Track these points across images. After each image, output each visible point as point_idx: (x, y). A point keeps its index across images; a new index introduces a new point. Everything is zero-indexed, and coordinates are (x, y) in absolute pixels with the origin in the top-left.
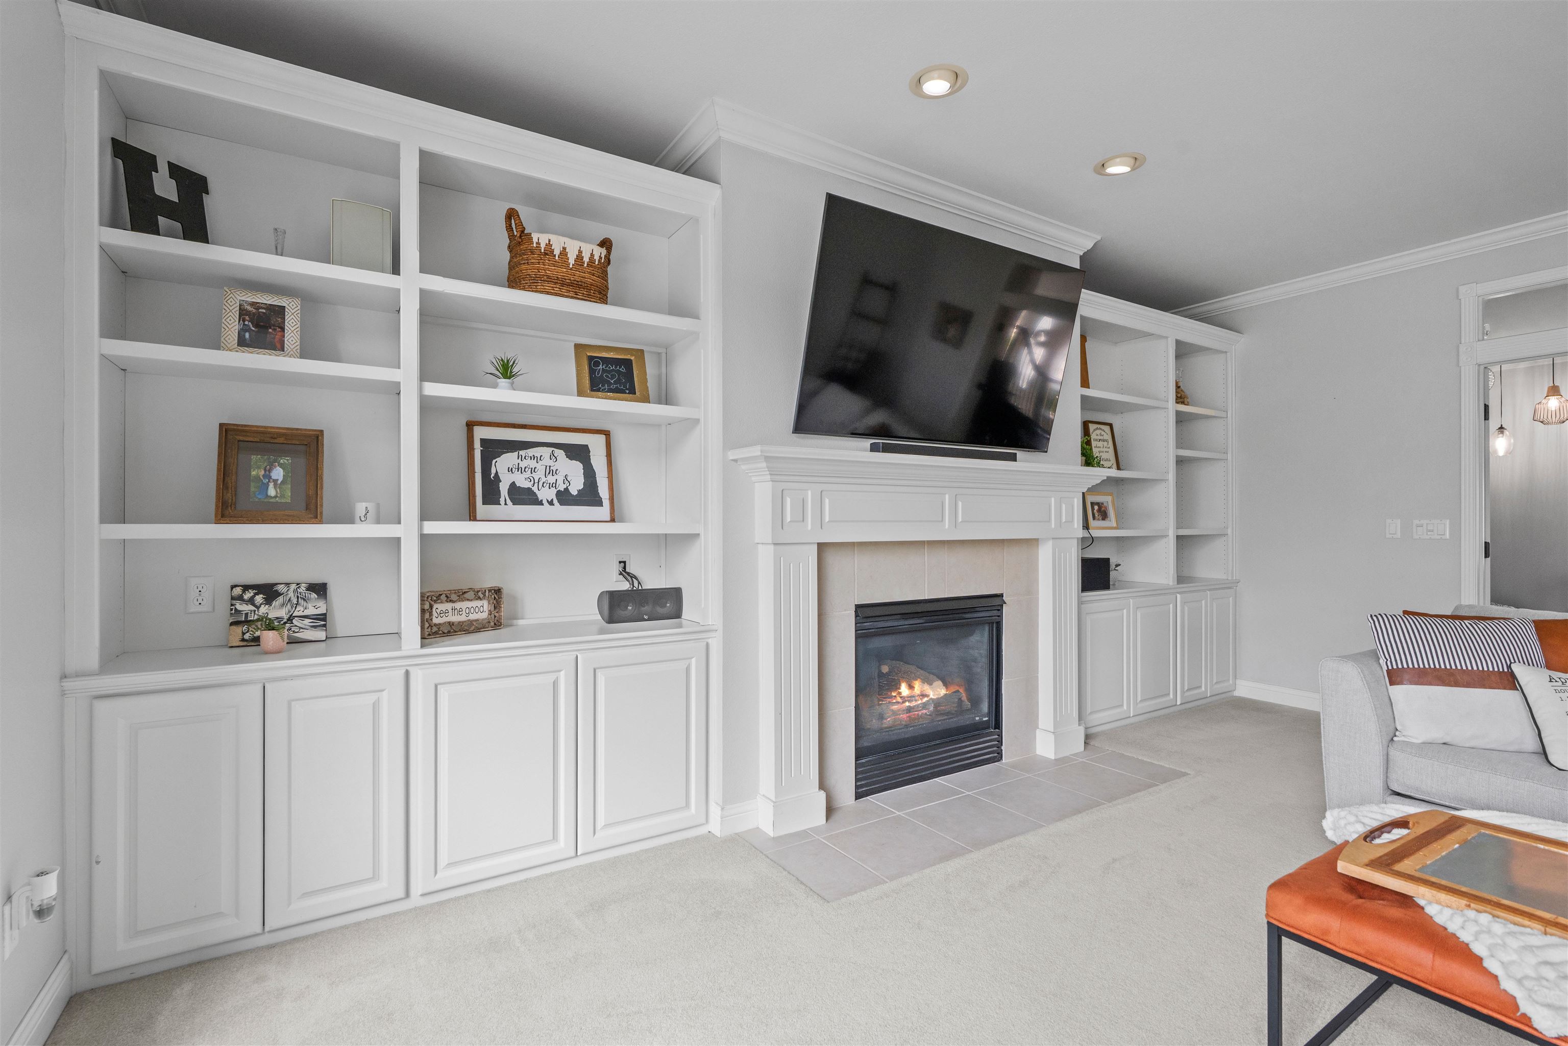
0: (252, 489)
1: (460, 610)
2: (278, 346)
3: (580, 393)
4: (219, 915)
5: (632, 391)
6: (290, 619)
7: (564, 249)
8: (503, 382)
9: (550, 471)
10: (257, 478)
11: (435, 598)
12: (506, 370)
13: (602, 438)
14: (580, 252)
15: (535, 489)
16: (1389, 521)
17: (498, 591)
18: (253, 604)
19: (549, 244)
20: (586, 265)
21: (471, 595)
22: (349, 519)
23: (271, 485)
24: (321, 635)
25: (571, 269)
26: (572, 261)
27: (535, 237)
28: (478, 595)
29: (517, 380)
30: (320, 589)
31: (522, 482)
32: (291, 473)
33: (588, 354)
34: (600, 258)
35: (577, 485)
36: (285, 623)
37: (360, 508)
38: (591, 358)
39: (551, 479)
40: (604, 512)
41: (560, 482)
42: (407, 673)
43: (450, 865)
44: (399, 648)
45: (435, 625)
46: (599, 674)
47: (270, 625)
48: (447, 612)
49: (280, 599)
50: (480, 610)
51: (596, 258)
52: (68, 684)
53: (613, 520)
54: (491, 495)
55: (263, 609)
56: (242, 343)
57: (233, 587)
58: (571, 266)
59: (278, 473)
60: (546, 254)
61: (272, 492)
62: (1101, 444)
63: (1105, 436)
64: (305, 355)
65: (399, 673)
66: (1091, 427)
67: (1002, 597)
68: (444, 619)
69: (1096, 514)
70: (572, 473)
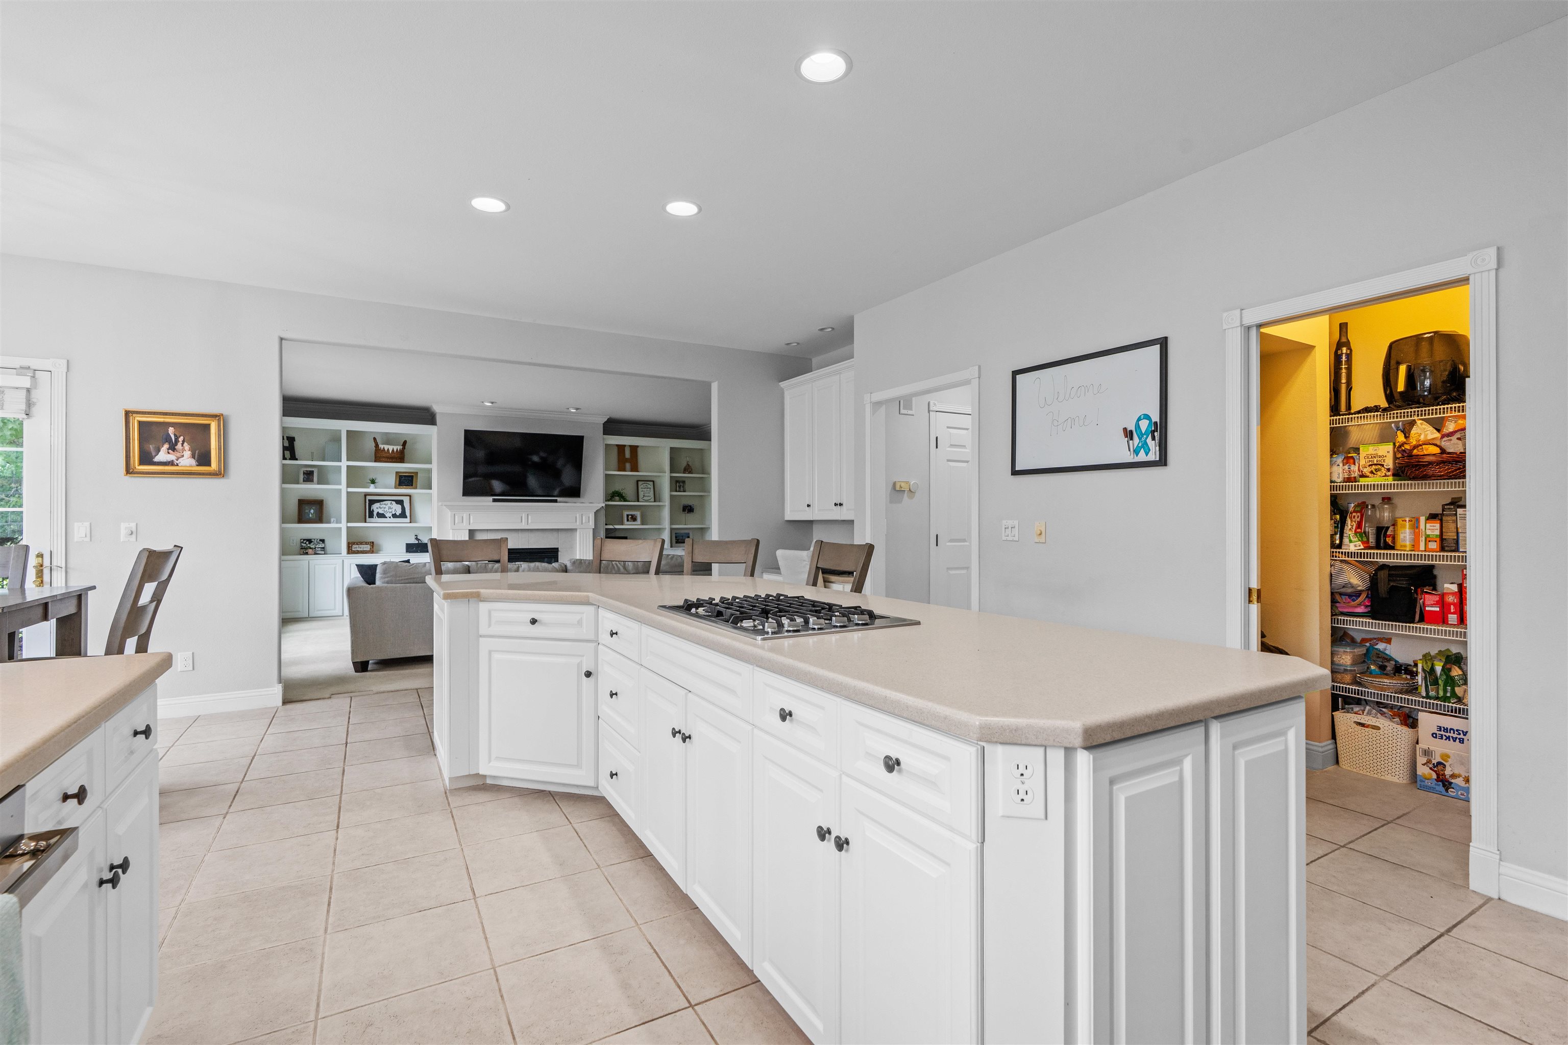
0: (306, 515)
1: (361, 547)
2: (311, 481)
3: (396, 488)
4: (299, 611)
5: (412, 485)
6: (315, 548)
8: (372, 485)
9: (390, 508)
10: (307, 512)
11: (353, 544)
12: (373, 482)
13: (409, 497)
14: (393, 449)
15: (385, 514)
17: (373, 543)
18: (306, 544)
19: (384, 448)
21: (364, 543)
22: (329, 522)
23: (311, 514)
24: (323, 552)
26: (390, 452)
27: (380, 446)
28: (366, 543)
29: (376, 484)
30: (323, 541)
31: (381, 511)
32: (316, 511)
35: (399, 512)
37: (332, 520)
38: (400, 476)
40: (408, 520)
41: (393, 511)
42: (343, 561)
44: (341, 555)
45: (353, 550)
47: (311, 548)
48: (357, 547)
49: (313, 543)
50: (367, 547)
51: (399, 450)
53: (410, 522)
54: (371, 516)
55: (308, 545)
56: (304, 481)
57: (301, 539)
59: (312, 511)
61: (311, 516)
62: (646, 490)
63: (649, 486)
64: (318, 483)
65: (341, 561)
66: (640, 483)
67: (558, 548)
68: (356, 549)
69: (630, 520)
70: (398, 509)
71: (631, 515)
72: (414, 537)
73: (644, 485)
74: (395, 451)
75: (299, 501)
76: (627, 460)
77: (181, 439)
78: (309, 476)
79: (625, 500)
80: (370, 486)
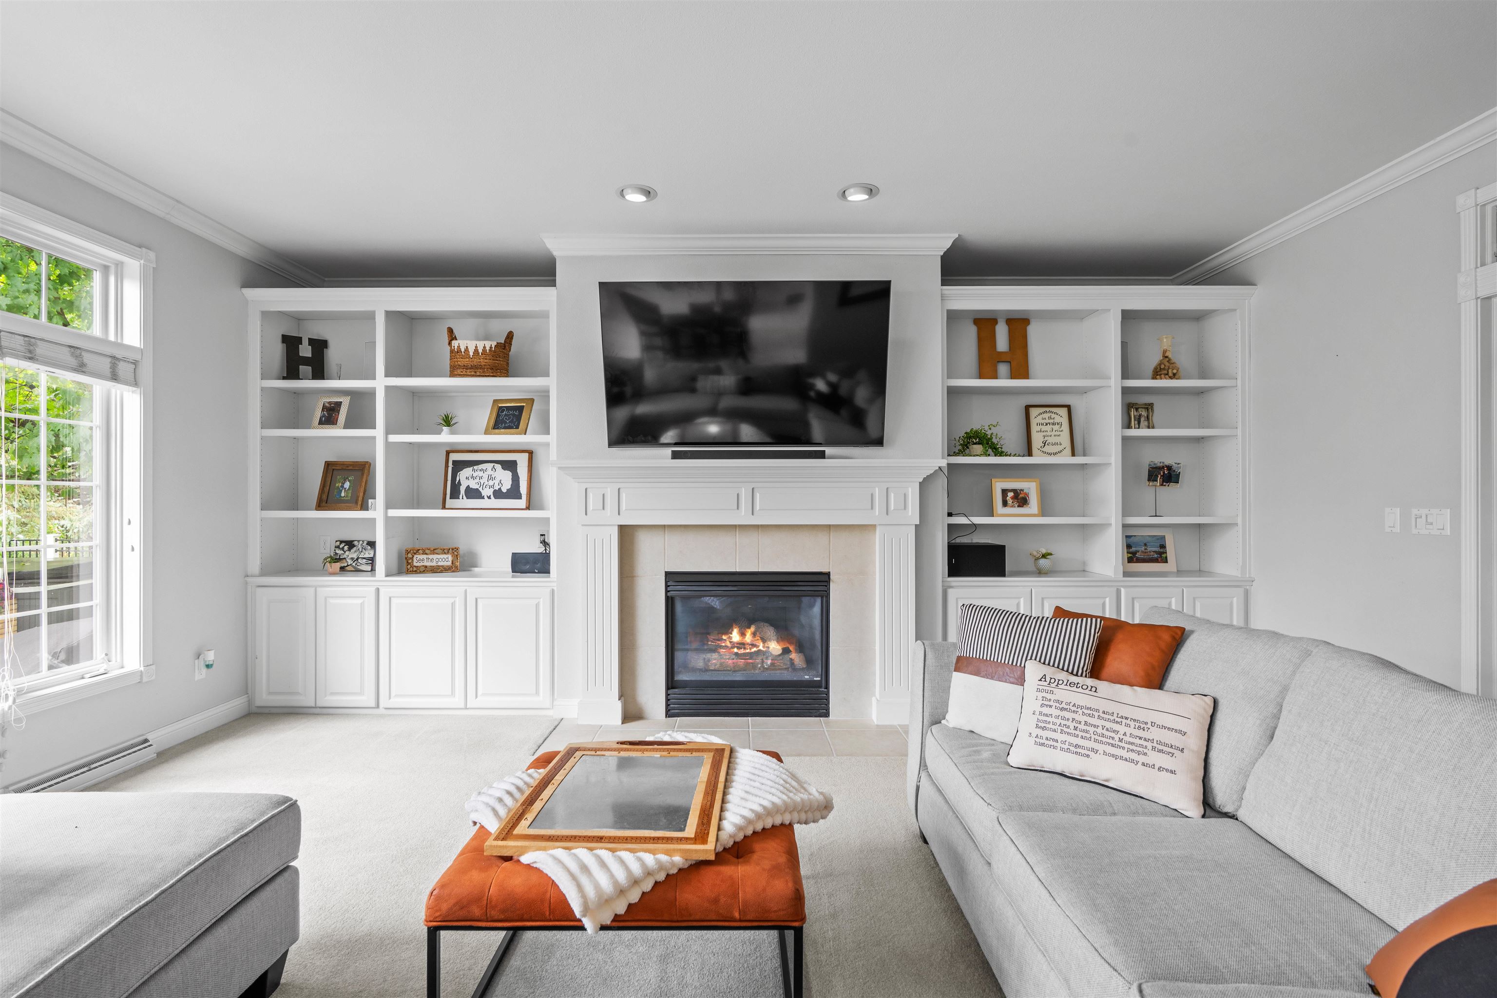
0: (335, 493)
1: (432, 559)
2: (335, 424)
4: (298, 693)
5: (518, 427)
6: (357, 559)
7: (467, 347)
8: (446, 429)
9: (490, 478)
10: (338, 487)
11: (415, 552)
12: (448, 421)
13: (526, 455)
14: (476, 347)
15: (481, 489)
16: (1387, 510)
17: (456, 550)
18: (343, 551)
20: (480, 354)
21: (439, 551)
22: (367, 508)
23: (343, 490)
24: (369, 568)
25: (471, 359)
26: (471, 354)
27: (453, 343)
28: (445, 551)
29: (455, 426)
30: (372, 544)
31: (473, 485)
33: (500, 405)
34: (491, 347)
35: (506, 486)
36: (355, 561)
38: (500, 408)
39: (491, 483)
40: (522, 503)
41: (496, 484)
42: (378, 590)
43: (397, 696)
44: (375, 576)
45: (415, 566)
46: (479, 600)
48: (423, 560)
49: (355, 549)
50: (446, 560)
51: (488, 348)
52: (249, 579)
53: (527, 508)
54: (455, 494)
56: (321, 423)
57: (336, 541)
58: (471, 357)
59: (347, 485)
60: (458, 352)
61: (343, 494)
62: (1049, 428)
63: (1058, 419)
64: (347, 426)
65: (373, 589)
66: (1034, 412)
67: (828, 574)
68: (422, 564)
69: (1010, 501)
70: (504, 479)
71: (1015, 491)
72: (538, 539)
73: (1046, 416)
74: (480, 351)
75: (328, 464)
76: (1001, 358)
78: (331, 412)
79: (998, 452)
80: (443, 430)
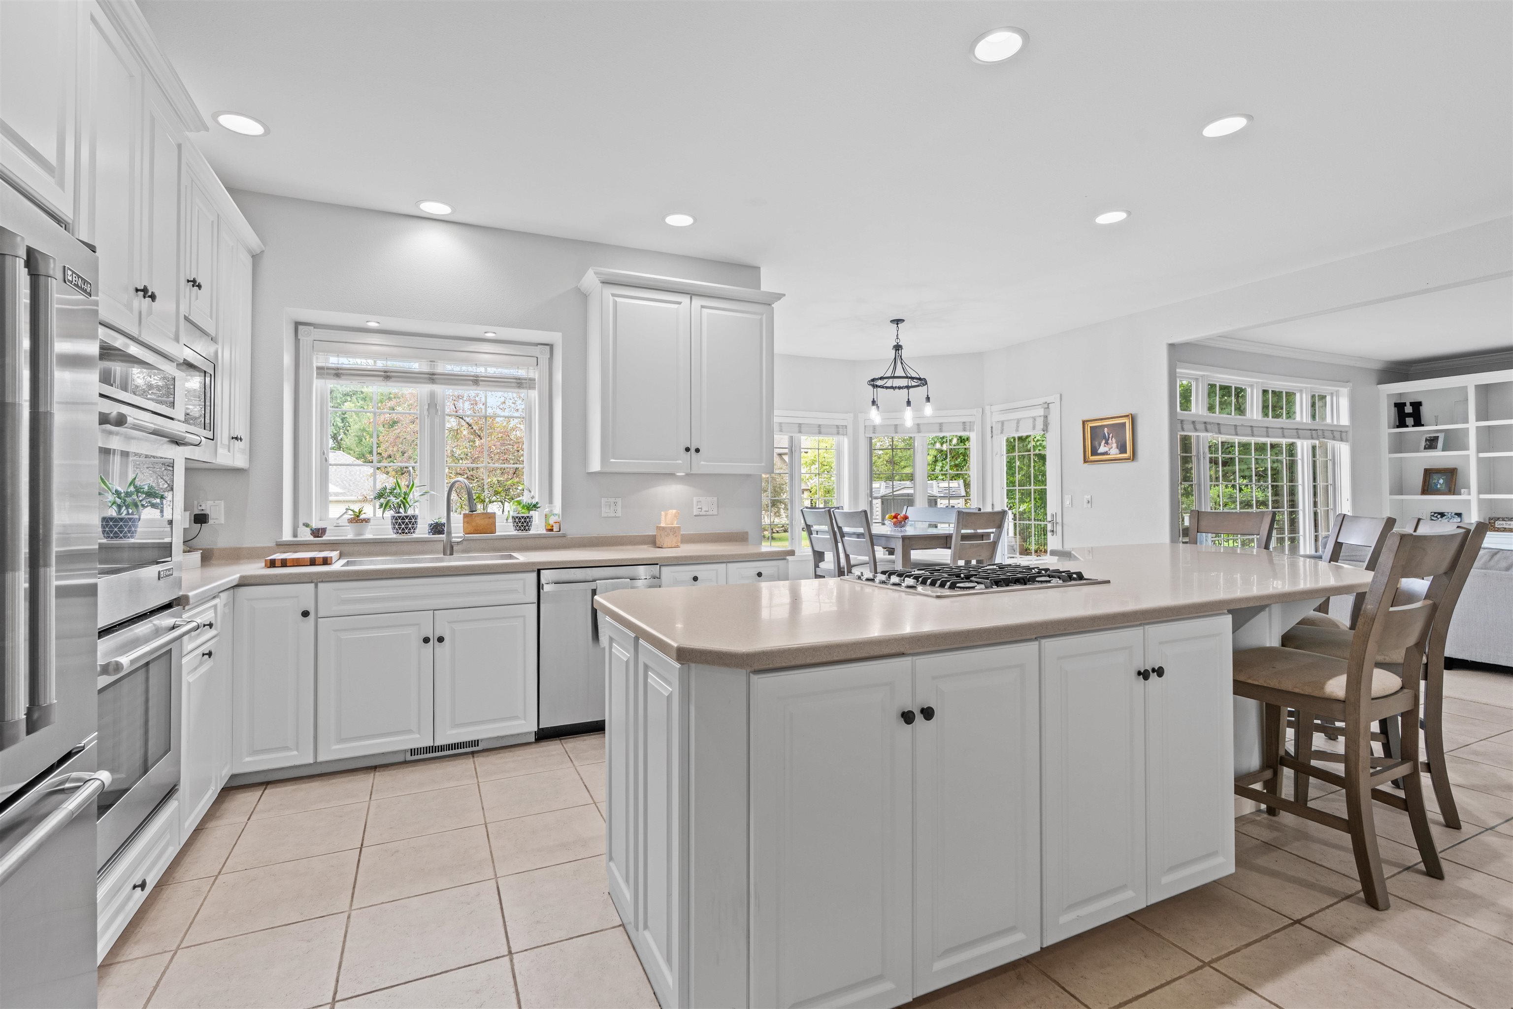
0: (1433, 486)
1: (1510, 524)
2: (1435, 447)
10: (1435, 483)
11: (1496, 519)
18: (1437, 518)
22: (1460, 494)
23: (1439, 484)
30: (1458, 515)
32: (1446, 482)
45: (1497, 527)
48: (1503, 524)
49: (1445, 517)
56: (1425, 448)
57: (1431, 513)
59: (1442, 481)
61: (1439, 486)
64: (1443, 450)
68: (1501, 526)
75: (1426, 471)
77: (1111, 436)
78: (1431, 443)
